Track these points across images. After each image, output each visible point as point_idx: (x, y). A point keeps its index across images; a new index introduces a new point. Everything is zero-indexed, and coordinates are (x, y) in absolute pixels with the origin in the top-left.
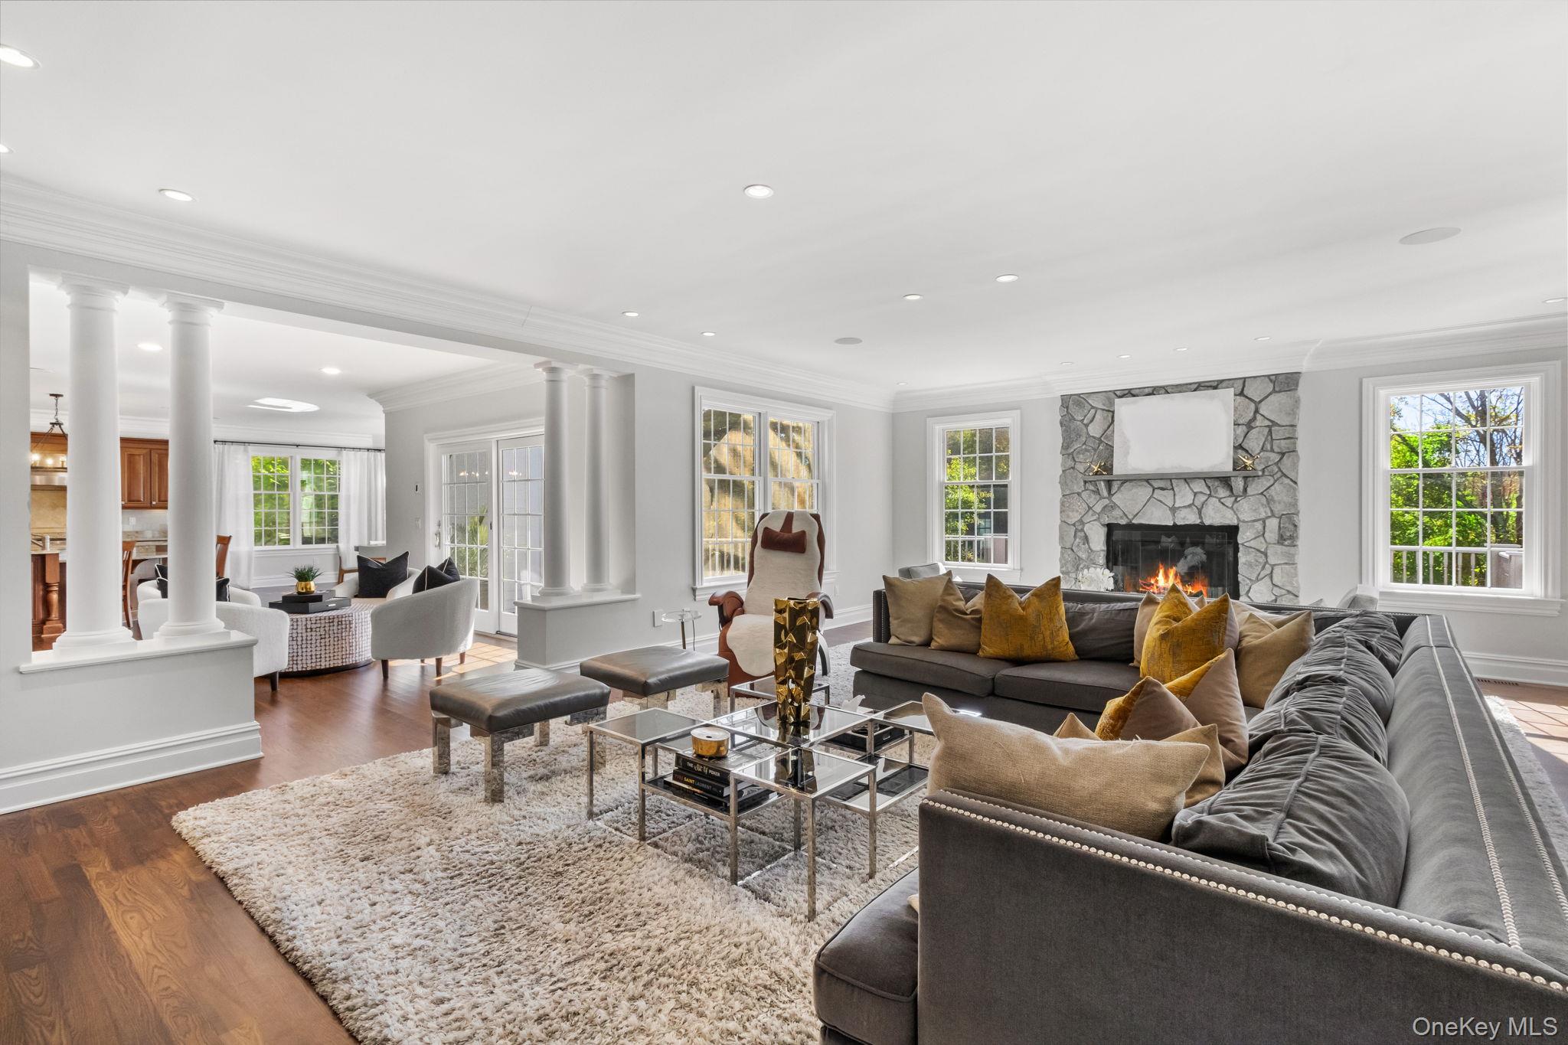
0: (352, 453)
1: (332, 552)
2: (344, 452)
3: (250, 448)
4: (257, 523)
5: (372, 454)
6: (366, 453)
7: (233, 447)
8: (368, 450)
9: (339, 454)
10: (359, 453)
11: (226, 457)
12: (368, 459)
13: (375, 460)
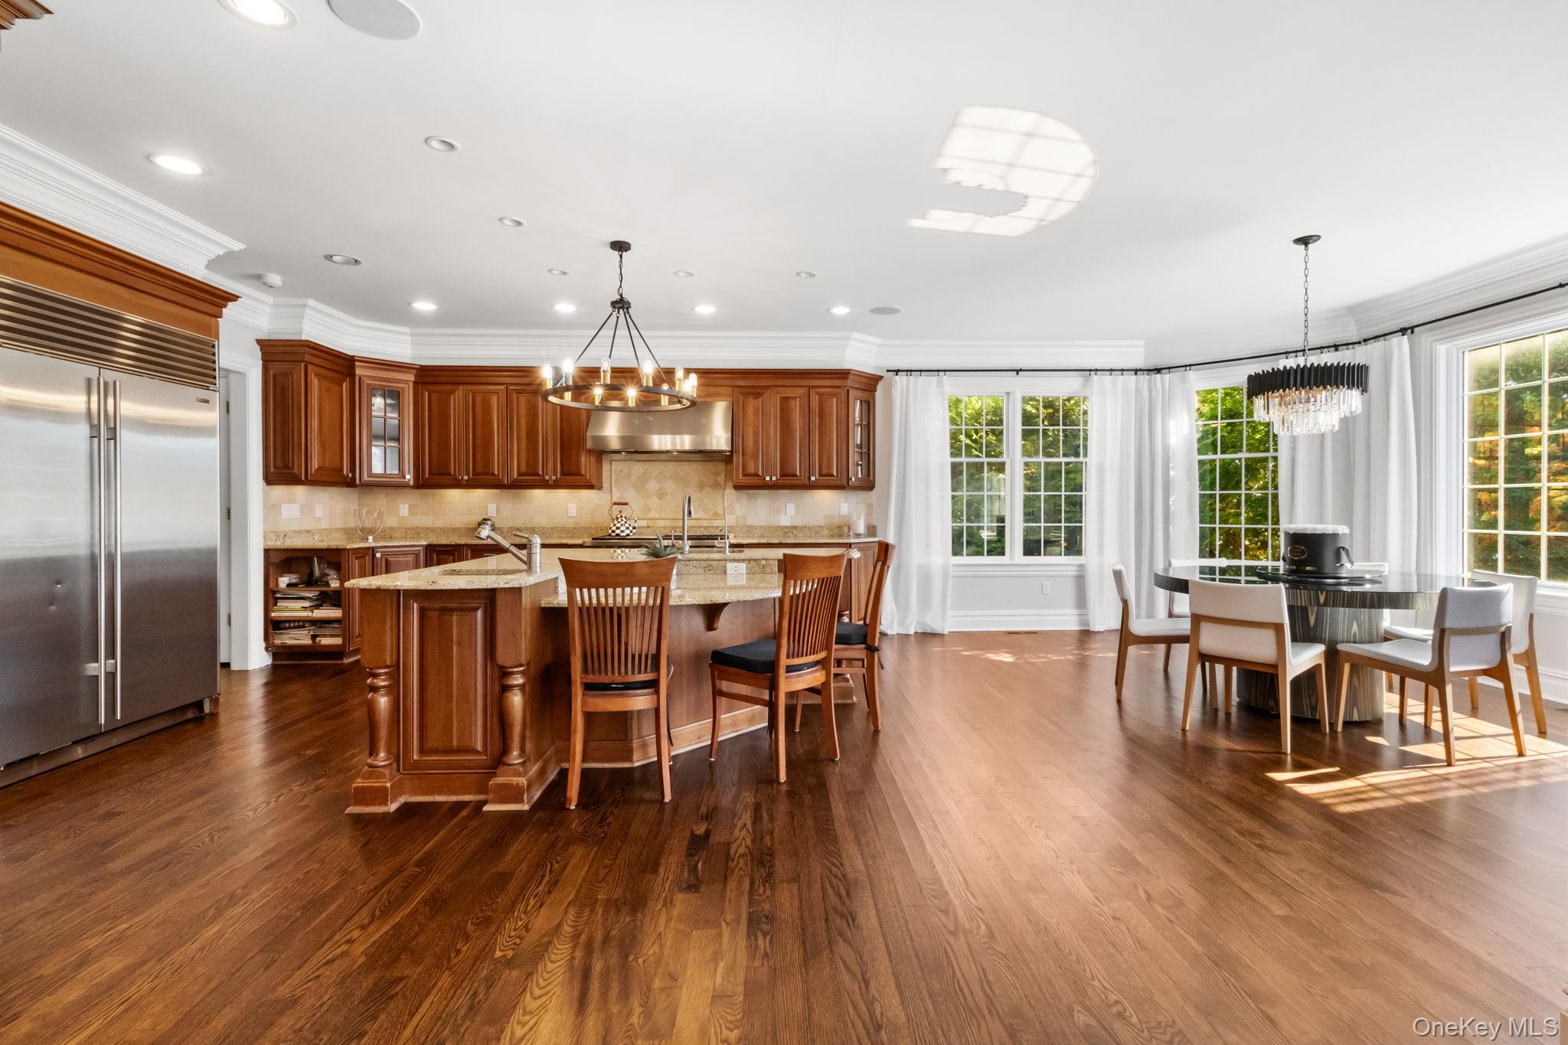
0: (1107, 378)
1: (1072, 572)
2: (1095, 378)
3: (946, 379)
4: (956, 516)
5: (1144, 378)
6: (1133, 377)
7: (923, 379)
8: (1136, 371)
9: (1087, 380)
10: (1120, 379)
11: (911, 397)
12: (1138, 390)
13: (1150, 391)
